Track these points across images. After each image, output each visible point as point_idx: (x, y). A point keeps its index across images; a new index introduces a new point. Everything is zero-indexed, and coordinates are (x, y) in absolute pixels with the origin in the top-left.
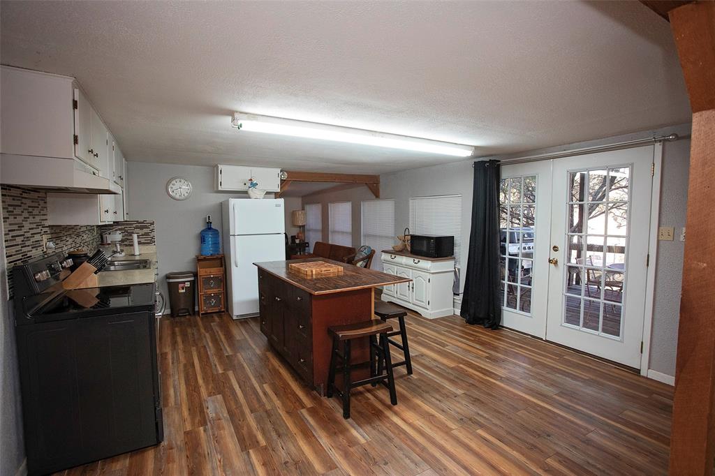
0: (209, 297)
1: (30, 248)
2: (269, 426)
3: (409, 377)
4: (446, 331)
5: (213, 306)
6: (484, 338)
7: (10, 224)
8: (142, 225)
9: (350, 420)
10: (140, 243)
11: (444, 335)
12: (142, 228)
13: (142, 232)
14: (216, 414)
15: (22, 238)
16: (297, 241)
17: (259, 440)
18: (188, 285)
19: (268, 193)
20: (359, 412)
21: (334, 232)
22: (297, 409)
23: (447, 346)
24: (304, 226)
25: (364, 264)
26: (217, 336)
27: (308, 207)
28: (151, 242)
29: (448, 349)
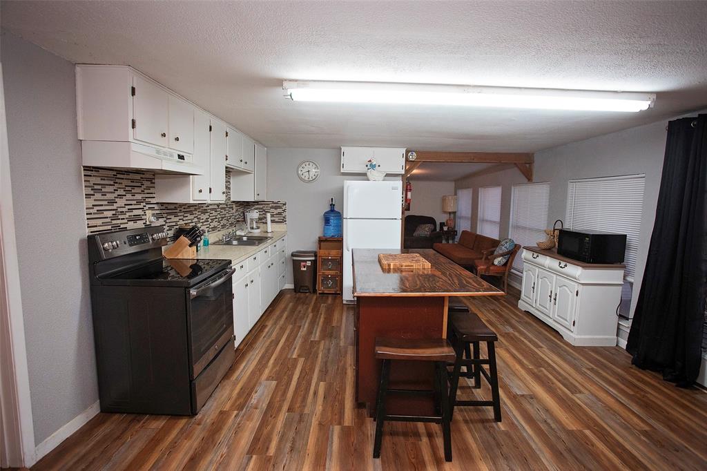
0: (326, 278)
1: (125, 221)
2: (291, 434)
3: (494, 424)
4: (592, 370)
5: (329, 288)
6: (653, 396)
7: (95, 200)
8: (277, 205)
9: (378, 461)
10: (273, 221)
11: (583, 374)
12: (276, 208)
13: (276, 212)
14: (258, 402)
15: (114, 212)
16: (445, 229)
17: (270, 447)
18: (309, 264)
19: (387, 175)
20: (396, 455)
21: (483, 220)
22: (331, 424)
23: (580, 392)
24: (454, 213)
25: (504, 261)
26: (318, 319)
27: (460, 192)
28: (283, 221)
29: (578, 398)
